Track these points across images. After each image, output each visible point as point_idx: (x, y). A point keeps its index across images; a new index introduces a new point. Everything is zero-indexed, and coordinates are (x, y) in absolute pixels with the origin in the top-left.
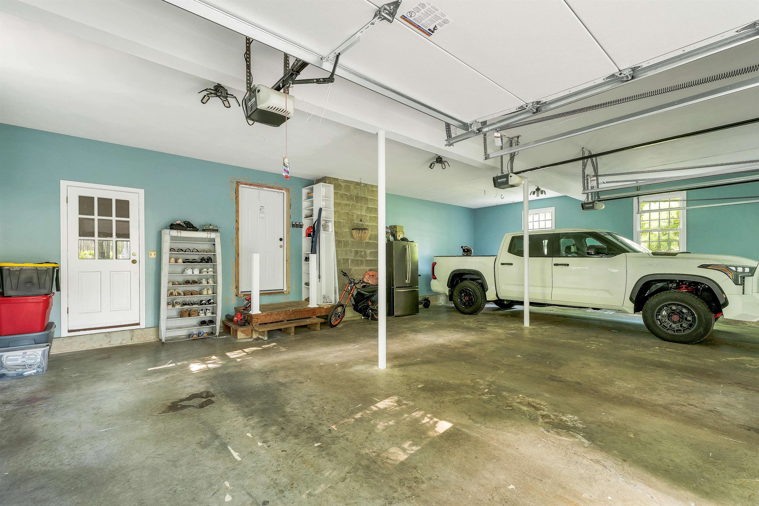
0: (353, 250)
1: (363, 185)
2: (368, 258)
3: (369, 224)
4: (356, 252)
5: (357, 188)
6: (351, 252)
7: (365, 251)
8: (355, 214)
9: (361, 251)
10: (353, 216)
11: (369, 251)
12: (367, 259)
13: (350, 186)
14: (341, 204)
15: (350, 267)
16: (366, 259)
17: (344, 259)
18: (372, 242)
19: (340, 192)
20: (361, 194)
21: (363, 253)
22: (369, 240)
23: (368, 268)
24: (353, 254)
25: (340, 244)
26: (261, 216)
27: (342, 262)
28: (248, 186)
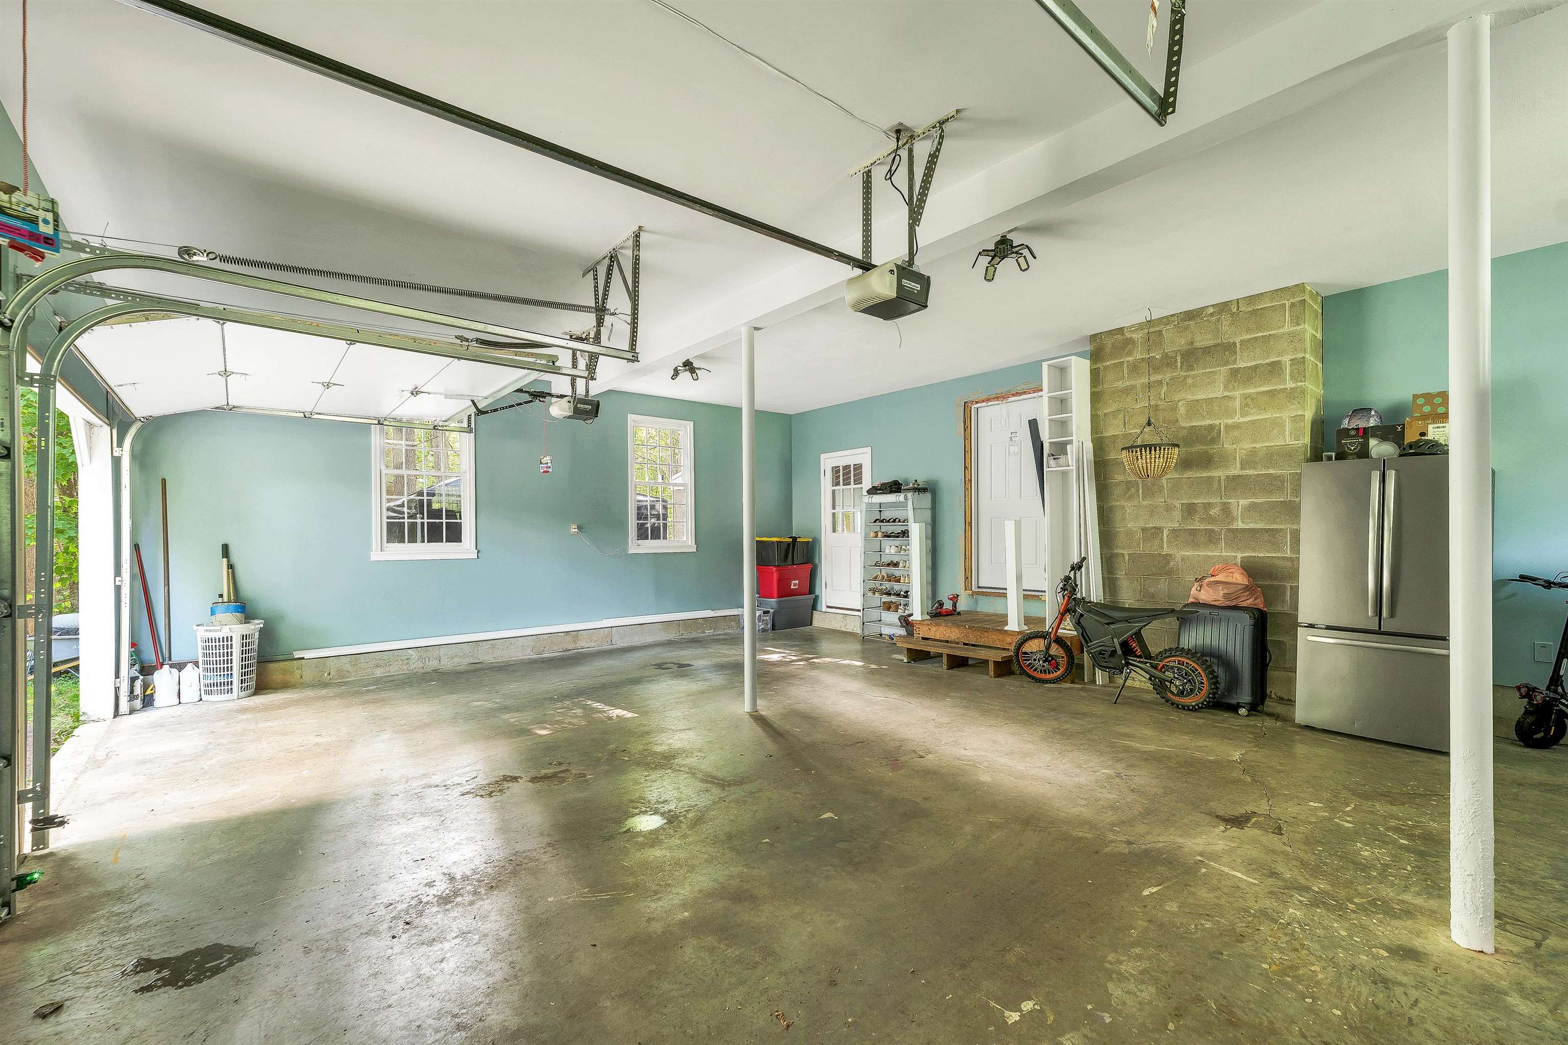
0: (1177, 504)
1: (1211, 310)
2: (1240, 525)
3: (1242, 420)
4: (1190, 510)
5: (1187, 328)
6: (1169, 508)
7: (1224, 503)
8: (1181, 403)
9: (1207, 506)
10: (1174, 409)
11: (1243, 502)
12: (1234, 526)
13: (1161, 331)
14: (1133, 387)
15: (1166, 550)
16: (1231, 527)
17: (1144, 530)
18: (1256, 473)
19: (1130, 359)
20: (1204, 340)
21: (1214, 512)
22: (1242, 468)
23: (1240, 555)
24: (1177, 514)
25: (1133, 490)
26: (1012, 451)
27: (1139, 535)
28: (984, 404)
